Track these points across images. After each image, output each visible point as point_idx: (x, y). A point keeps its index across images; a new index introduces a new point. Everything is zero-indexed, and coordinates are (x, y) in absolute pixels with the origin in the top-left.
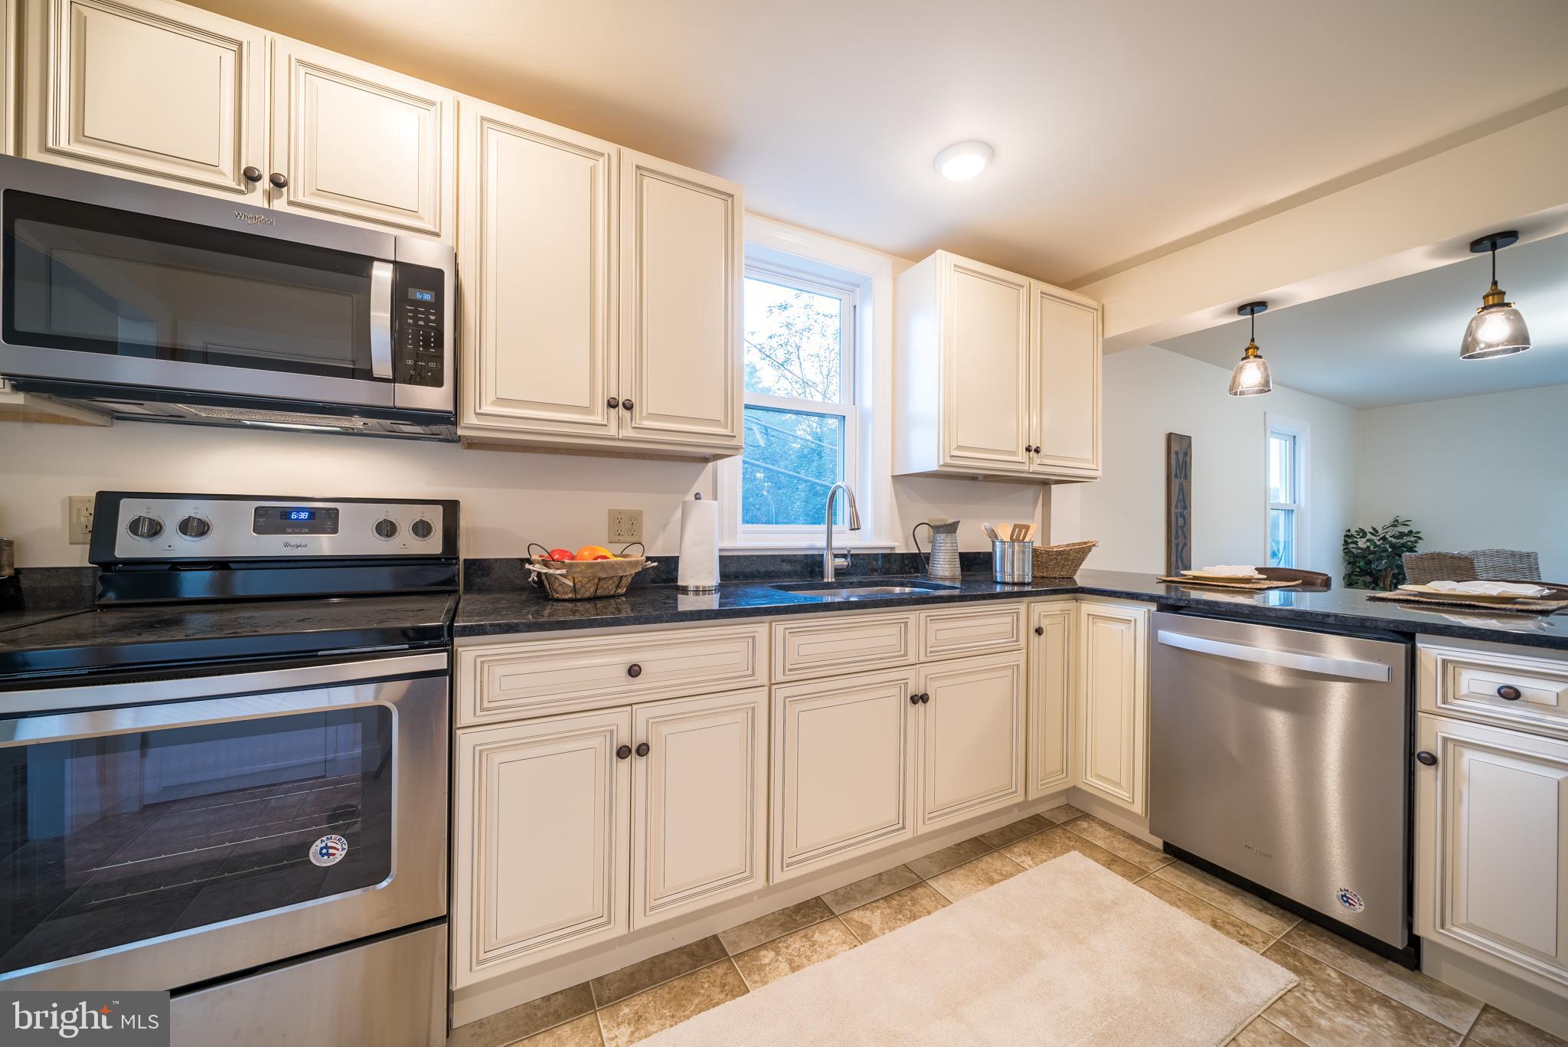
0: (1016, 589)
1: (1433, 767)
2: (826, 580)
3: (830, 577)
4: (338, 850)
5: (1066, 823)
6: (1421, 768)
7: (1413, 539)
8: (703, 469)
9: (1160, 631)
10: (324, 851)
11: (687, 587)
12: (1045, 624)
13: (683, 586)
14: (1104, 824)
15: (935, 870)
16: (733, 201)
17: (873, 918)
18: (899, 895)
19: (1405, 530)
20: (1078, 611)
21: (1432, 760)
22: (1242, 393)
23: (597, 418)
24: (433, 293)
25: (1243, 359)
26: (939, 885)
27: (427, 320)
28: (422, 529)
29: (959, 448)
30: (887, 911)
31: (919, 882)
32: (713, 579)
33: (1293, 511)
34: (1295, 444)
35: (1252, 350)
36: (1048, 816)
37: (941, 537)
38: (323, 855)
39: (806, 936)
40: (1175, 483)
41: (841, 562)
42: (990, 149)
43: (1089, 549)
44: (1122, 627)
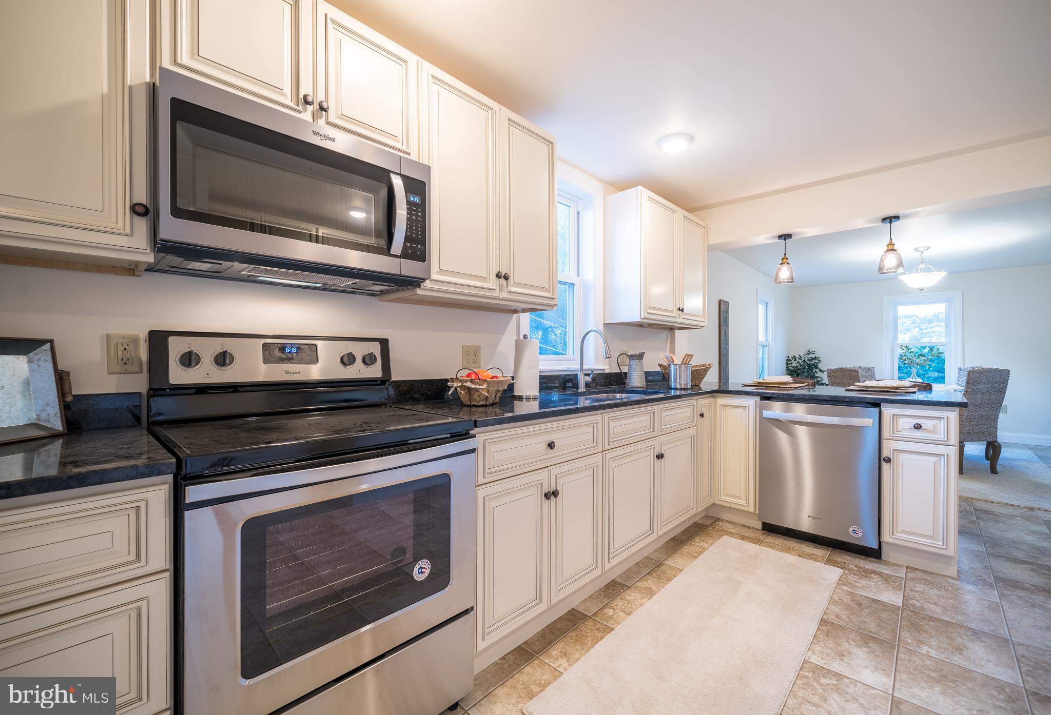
0: (683, 392)
1: (889, 463)
2: (580, 391)
3: (582, 389)
4: (426, 569)
5: (711, 524)
6: (884, 463)
7: (818, 361)
8: (511, 318)
9: (764, 411)
10: (420, 571)
11: (522, 396)
12: (704, 411)
13: (519, 396)
14: (729, 522)
15: (664, 557)
16: (552, 146)
17: (650, 583)
18: (654, 571)
19: (813, 356)
20: (715, 403)
21: (888, 460)
22: (780, 283)
23: (490, 285)
24: (420, 197)
25: (781, 264)
26: (670, 562)
27: (417, 216)
28: (368, 360)
29: (651, 308)
30: (654, 579)
31: (660, 565)
32: (535, 392)
33: (766, 346)
34: (767, 307)
35: (784, 260)
36: (700, 522)
37: (634, 362)
38: (419, 573)
39: (621, 599)
40: (723, 328)
41: (588, 379)
42: (691, 138)
43: (708, 369)
44: (741, 410)
